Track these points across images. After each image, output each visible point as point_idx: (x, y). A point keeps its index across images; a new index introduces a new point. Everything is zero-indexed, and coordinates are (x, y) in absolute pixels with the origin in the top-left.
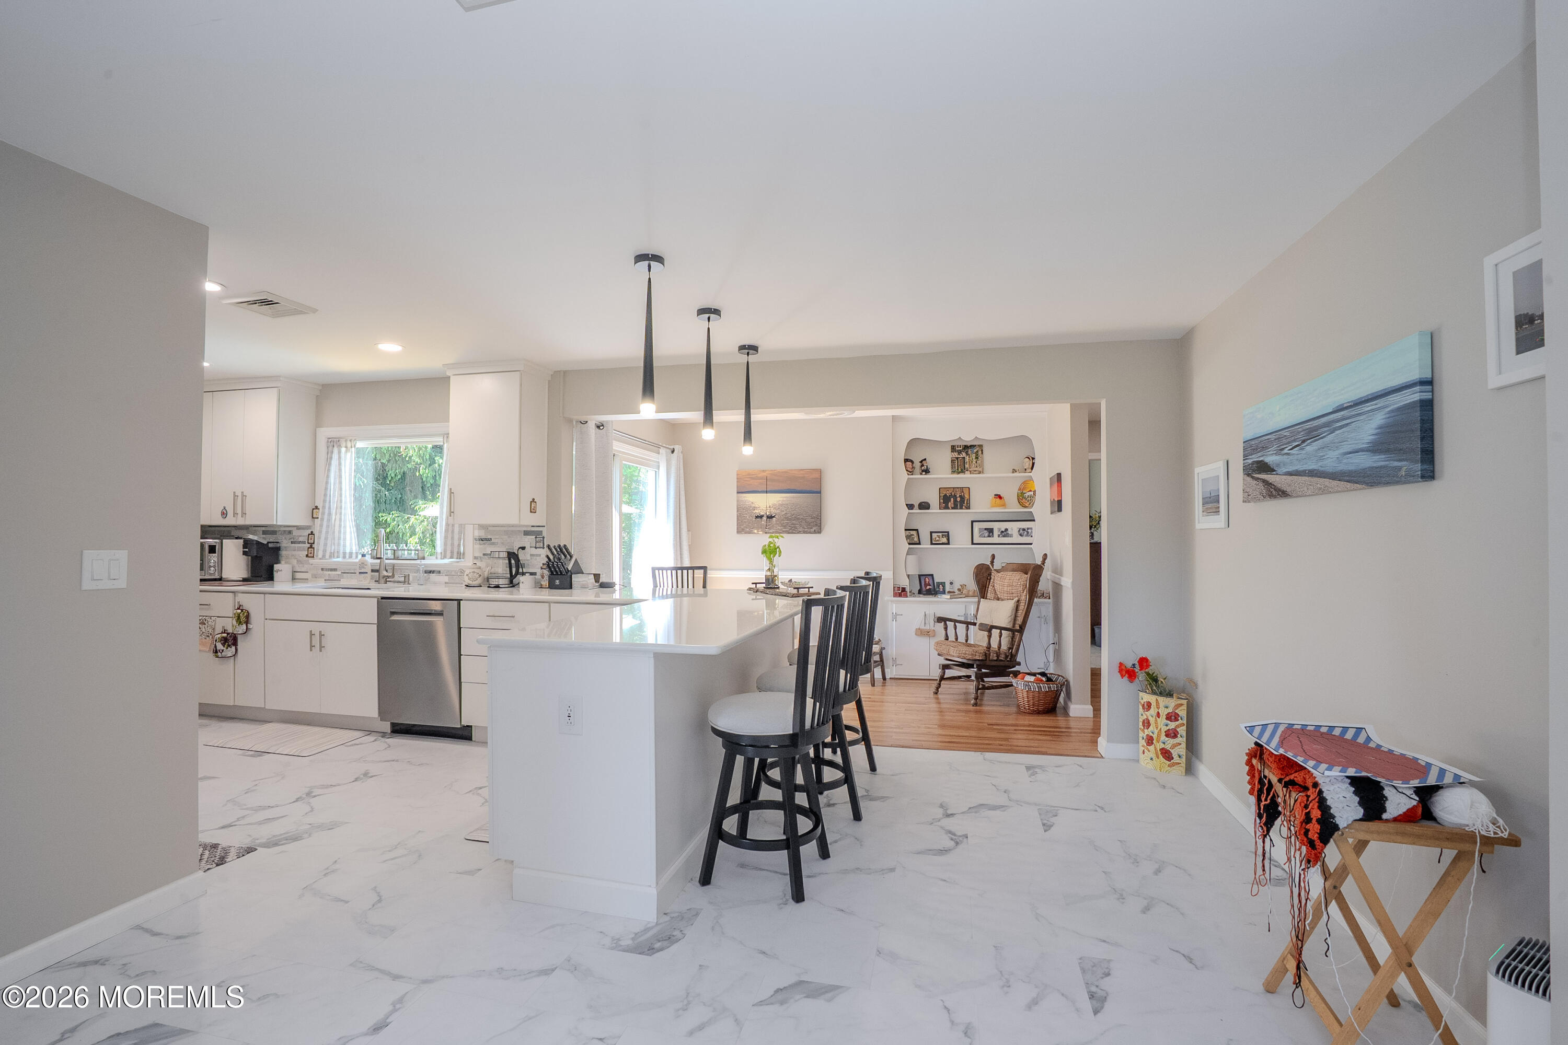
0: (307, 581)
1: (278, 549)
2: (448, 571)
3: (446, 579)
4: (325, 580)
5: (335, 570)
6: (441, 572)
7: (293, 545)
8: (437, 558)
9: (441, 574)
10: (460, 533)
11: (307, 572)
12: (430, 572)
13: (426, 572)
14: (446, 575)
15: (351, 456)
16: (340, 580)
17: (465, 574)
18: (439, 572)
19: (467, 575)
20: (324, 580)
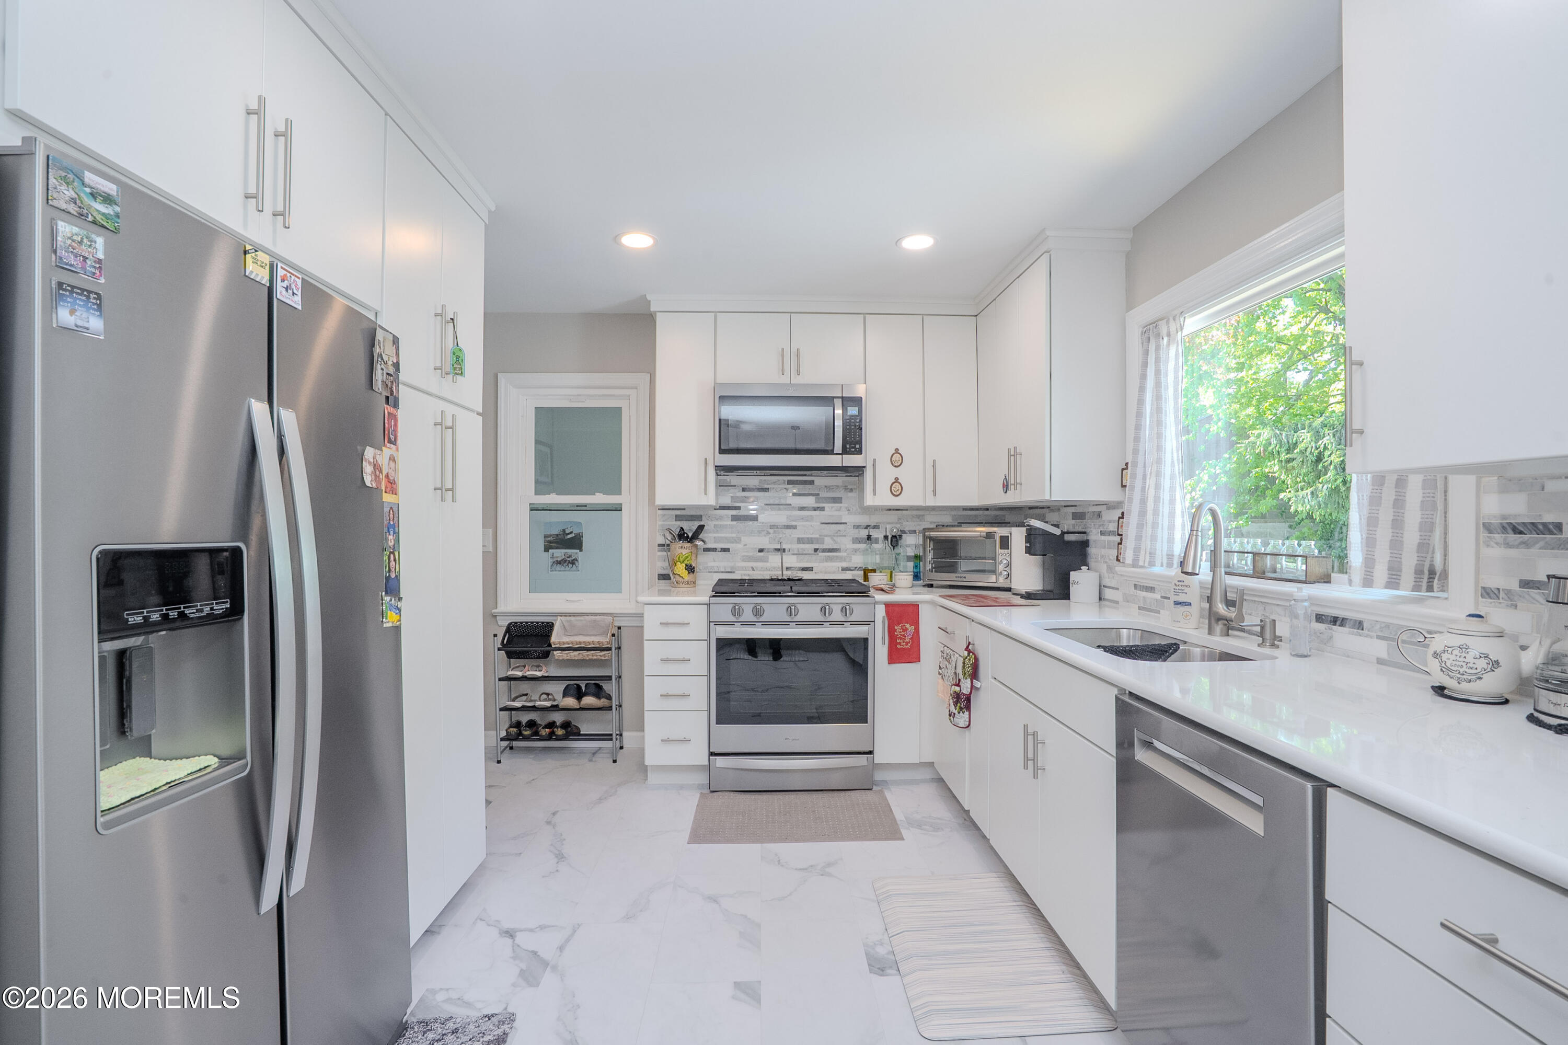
0: (1114, 605)
1: (1085, 544)
2: (1388, 626)
3: (1380, 649)
4: (1140, 608)
5: (1151, 589)
6: (1365, 625)
7: (1103, 538)
8: (1350, 582)
9: (1365, 632)
10: (1428, 505)
11: (1117, 589)
12: (1335, 621)
13: (1320, 618)
14: (1378, 637)
15: (1177, 350)
16: (1158, 612)
17: (1430, 651)
18: (1359, 625)
19: (1436, 655)
20: (1137, 606)
